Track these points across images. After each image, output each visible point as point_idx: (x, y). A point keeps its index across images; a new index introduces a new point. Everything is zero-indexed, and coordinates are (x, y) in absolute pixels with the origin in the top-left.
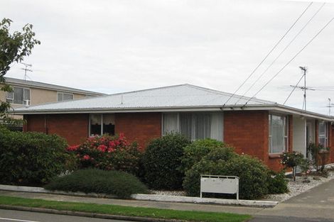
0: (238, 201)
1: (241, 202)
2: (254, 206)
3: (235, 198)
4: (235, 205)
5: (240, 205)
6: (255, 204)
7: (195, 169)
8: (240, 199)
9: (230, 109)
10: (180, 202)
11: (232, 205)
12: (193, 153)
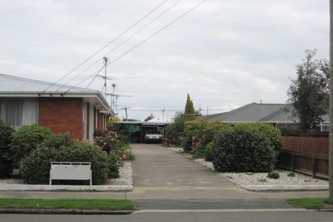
0: (92, 187)
1: (95, 187)
2: (111, 191)
3: (89, 184)
4: (90, 191)
5: (94, 191)
6: (110, 189)
7: (37, 156)
8: (93, 184)
9: (49, 96)
10: (28, 191)
11: (86, 191)
12: (24, 139)
